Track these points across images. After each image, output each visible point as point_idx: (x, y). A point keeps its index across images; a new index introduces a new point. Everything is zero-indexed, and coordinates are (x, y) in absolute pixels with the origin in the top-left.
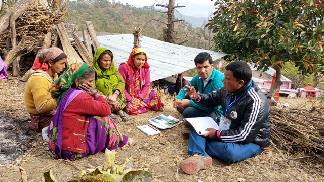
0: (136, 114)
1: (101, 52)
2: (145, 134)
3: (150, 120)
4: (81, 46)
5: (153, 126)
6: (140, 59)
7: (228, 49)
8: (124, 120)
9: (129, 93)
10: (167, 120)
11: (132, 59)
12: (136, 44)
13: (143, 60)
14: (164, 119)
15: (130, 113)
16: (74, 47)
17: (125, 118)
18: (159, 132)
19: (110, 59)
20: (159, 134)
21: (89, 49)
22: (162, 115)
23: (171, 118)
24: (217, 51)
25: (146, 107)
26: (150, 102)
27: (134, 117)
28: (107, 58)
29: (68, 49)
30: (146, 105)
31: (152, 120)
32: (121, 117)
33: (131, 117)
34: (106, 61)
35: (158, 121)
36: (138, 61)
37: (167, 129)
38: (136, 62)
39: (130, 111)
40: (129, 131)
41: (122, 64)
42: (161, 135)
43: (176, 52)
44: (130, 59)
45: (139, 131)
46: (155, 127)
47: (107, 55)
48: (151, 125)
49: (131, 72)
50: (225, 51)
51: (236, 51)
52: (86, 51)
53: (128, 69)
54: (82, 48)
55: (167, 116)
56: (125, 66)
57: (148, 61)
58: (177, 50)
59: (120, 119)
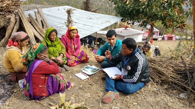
0: (73, 66)
1: (50, 31)
2: (80, 79)
3: (82, 69)
4: (34, 22)
5: (84, 73)
6: (74, 33)
7: (124, 14)
8: (67, 70)
9: (68, 53)
10: (92, 68)
11: (69, 33)
12: (69, 18)
13: (76, 33)
14: (90, 68)
15: (70, 66)
16: (30, 23)
17: (67, 69)
18: (88, 77)
19: (56, 35)
20: (88, 78)
21: (40, 24)
22: (89, 66)
23: (94, 67)
24: (117, 16)
25: (79, 61)
26: (81, 58)
27: (72, 68)
28: (53, 34)
29: (27, 25)
30: (79, 60)
31: (83, 69)
32: (65, 69)
33: (71, 68)
34: (53, 36)
35: (86, 69)
36: (73, 34)
37: (93, 74)
38: (72, 34)
39: (70, 65)
40: (71, 77)
41: (63, 36)
42: (89, 79)
43: (92, 18)
44: (68, 33)
45: (76, 77)
46: (85, 73)
47: (54, 33)
48: (83, 72)
49: (69, 40)
50: (122, 16)
51: (128, 16)
52: (38, 25)
53: (67, 39)
54: (35, 23)
55: (92, 66)
56: (64, 37)
57: (78, 33)
58: (93, 16)
59: (64, 70)
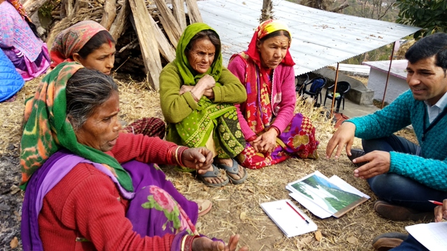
1: (194, 33)
2: (279, 228)
3: (289, 187)
4: (167, 16)
5: (298, 204)
6: (276, 47)
7: (423, 19)
10: (329, 188)
11: (257, 48)
12: (265, 11)
14: (322, 185)
16: (156, 19)
18: (313, 226)
19: (213, 51)
20: (313, 233)
21: (181, 23)
22: (318, 174)
23: (338, 182)
24: (402, 23)
25: (283, 150)
26: (292, 139)
27: (255, 173)
29: (143, 23)
30: (283, 145)
31: (296, 187)
32: (229, 174)
36: (272, 51)
37: (333, 218)
39: (247, 161)
40: (243, 214)
41: (234, 56)
42: (319, 236)
43: (329, 25)
46: (303, 207)
47: (207, 42)
48: (293, 200)
49: (252, 75)
50: (417, 24)
52: (177, 25)
53: (245, 68)
54: (169, 20)
55: (329, 175)
58: (331, 21)
59: (226, 178)
